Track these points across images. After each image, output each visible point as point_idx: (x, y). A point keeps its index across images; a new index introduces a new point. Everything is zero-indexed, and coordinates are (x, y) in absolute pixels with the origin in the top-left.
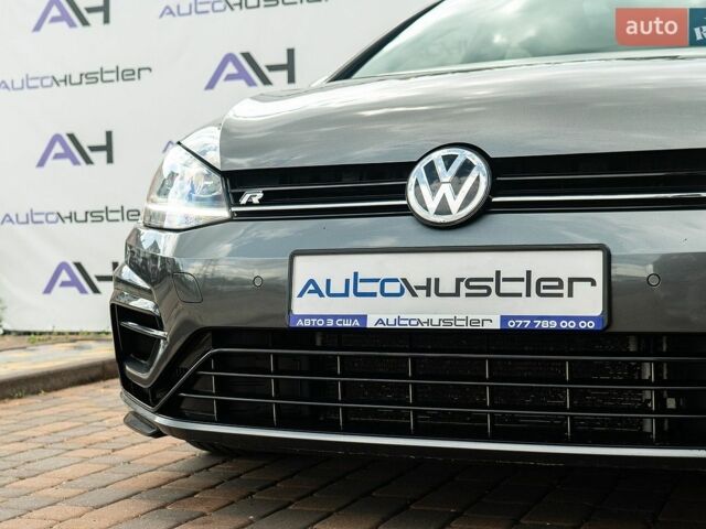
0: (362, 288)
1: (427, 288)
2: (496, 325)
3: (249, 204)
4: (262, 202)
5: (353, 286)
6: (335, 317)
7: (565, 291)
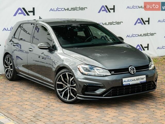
0: (129, 81)
3: (113, 73)
4: (114, 73)
5: (128, 81)
6: (127, 84)
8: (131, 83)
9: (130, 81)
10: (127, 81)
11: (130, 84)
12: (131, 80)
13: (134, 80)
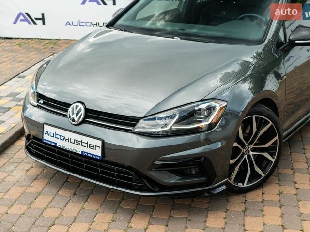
1: (68, 140)
2: (80, 153)
3: (40, 104)
4: (43, 104)
5: (55, 135)
6: (51, 142)
7: (94, 148)
8: (60, 144)
9: (59, 137)
10: (52, 135)
11: (56, 144)
12: (62, 138)
13: (69, 140)
